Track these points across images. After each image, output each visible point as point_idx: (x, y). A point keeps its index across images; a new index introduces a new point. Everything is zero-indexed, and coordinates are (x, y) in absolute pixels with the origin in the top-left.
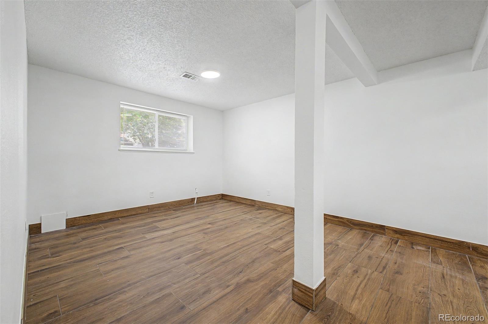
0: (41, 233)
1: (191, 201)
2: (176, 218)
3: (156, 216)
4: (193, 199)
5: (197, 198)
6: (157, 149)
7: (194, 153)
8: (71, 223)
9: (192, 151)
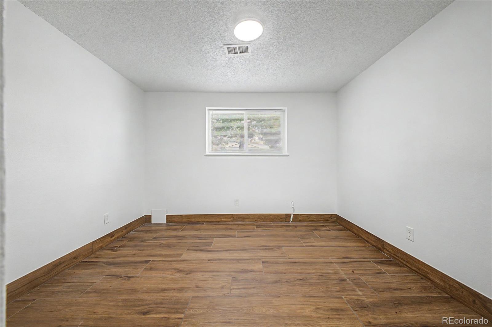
0: (151, 223)
1: (285, 217)
2: (245, 237)
3: (231, 229)
4: (288, 216)
5: (294, 215)
6: (246, 152)
7: (288, 155)
8: (170, 219)
9: (287, 154)
